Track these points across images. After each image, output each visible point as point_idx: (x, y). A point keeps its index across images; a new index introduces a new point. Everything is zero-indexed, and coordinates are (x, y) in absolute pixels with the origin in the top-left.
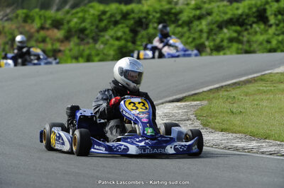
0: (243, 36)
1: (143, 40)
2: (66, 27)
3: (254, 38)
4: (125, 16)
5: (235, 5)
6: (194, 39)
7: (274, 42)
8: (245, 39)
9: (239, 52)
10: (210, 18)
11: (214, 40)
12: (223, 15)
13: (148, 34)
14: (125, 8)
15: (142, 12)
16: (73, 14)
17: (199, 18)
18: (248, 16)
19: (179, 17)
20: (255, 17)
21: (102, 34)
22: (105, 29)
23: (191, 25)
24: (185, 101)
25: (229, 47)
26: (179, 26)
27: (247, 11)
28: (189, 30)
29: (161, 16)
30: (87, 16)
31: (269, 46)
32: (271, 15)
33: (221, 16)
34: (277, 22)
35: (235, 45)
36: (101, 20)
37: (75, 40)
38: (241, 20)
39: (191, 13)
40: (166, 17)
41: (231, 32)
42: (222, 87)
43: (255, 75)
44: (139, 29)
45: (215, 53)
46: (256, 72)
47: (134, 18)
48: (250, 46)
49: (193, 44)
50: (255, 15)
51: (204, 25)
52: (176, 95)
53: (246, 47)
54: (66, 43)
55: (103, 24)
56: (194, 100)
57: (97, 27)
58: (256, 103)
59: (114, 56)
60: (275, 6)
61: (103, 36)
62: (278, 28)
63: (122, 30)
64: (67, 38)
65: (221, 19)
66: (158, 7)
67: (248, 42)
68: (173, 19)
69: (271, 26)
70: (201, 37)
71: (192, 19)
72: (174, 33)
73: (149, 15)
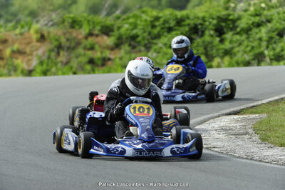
1: (199, 48)
2: (116, 33)
4: (179, 22)
6: (253, 48)
10: (269, 25)
11: (274, 49)
12: (283, 22)
13: (204, 42)
14: (179, 14)
15: (198, 18)
16: (124, 20)
17: (259, 25)
19: (236, 24)
21: (155, 41)
22: (158, 36)
23: (250, 33)
24: (243, 114)
26: (238, 33)
28: (248, 38)
29: (218, 22)
30: (138, 22)
33: (281, 24)
36: (154, 27)
37: (126, 47)
39: (250, 20)
40: (223, 24)
42: (282, 99)
44: (194, 36)
45: (275, 63)
47: (189, 25)
49: (252, 54)
51: (263, 32)
52: (233, 107)
54: (117, 51)
55: (156, 31)
56: (252, 113)
57: (150, 34)
61: (156, 44)
64: (117, 46)
65: (282, 27)
66: (215, 14)
68: (231, 26)
70: (260, 46)
71: (252, 26)
72: (231, 42)
73: (205, 21)
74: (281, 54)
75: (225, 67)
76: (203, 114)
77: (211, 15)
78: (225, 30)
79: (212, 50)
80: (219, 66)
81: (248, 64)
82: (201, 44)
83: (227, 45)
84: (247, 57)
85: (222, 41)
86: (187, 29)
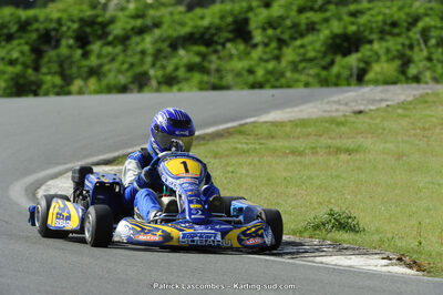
0: (210, 62)
1: (51, 65)
3: (228, 66)
4: (24, 26)
5: (198, 11)
6: (132, 65)
7: (260, 73)
8: (213, 66)
9: (202, 87)
10: (157, 32)
11: (163, 67)
12: (179, 28)
13: (58, 56)
14: (24, 14)
15: (51, 20)
17: (141, 31)
18: (219, 29)
19: (108, 29)
20: (230, 32)
23: (128, 43)
24: (118, 164)
25: (187, 79)
26: (109, 44)
27: (217, 21)
28: (124, 51)
29: (80, 27)
31: (251, 79)
32: (257, 28)
33: (175, 30)
34: (266, 40)
35: (197, 77)
38: (207, 36)
39: (127, 23)
40: (88, 30)
41: (191, 54)
43: (230, 125)
44: (44, 47)
45: (164, 88)
46: (232, 120)
47: (37, 30)
48: (221, 78)
49: (130, 74)
50: (231, 28)
51: (147, 42)
52: (103, 153)
53: (213, 79)
58: (231, 169)
59: (5, 89)
60: (263, 14)
62: (268, 50)
63: (18, 48)
65: (175, 34)
66: (75, 12)
67: (218, 71)
68: (100, 32)
69: (255, 46)
70: (142, 62)
71: (130, 33)
72: (99, 56)
73: (61, 25)
74: (174, 75)
75: (90, 93)
76: (58, 164)
77: (70, 16)
78: (91, 39)
79: (70, 68)
80: (80, 92)
81: (124, 89)
82: (54, 58)
83: (93, 61)
84: (123, 79)
85: (86, 55)
86: (34, 36)
